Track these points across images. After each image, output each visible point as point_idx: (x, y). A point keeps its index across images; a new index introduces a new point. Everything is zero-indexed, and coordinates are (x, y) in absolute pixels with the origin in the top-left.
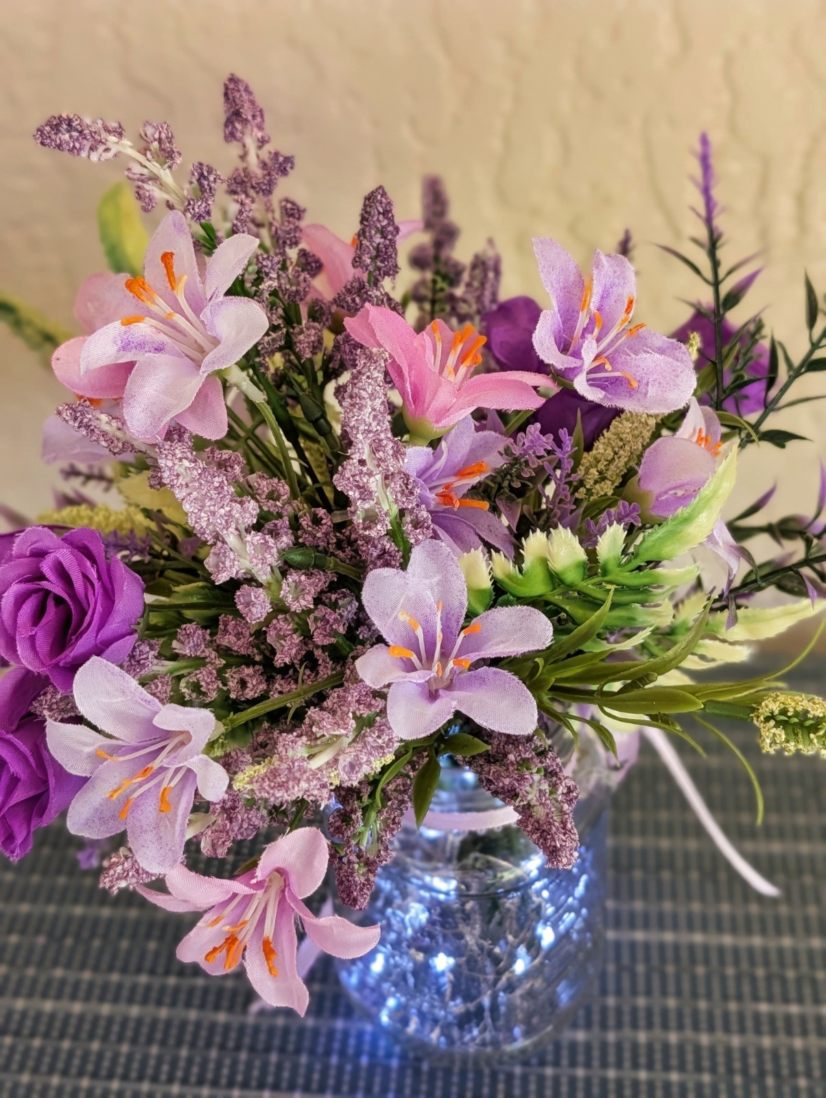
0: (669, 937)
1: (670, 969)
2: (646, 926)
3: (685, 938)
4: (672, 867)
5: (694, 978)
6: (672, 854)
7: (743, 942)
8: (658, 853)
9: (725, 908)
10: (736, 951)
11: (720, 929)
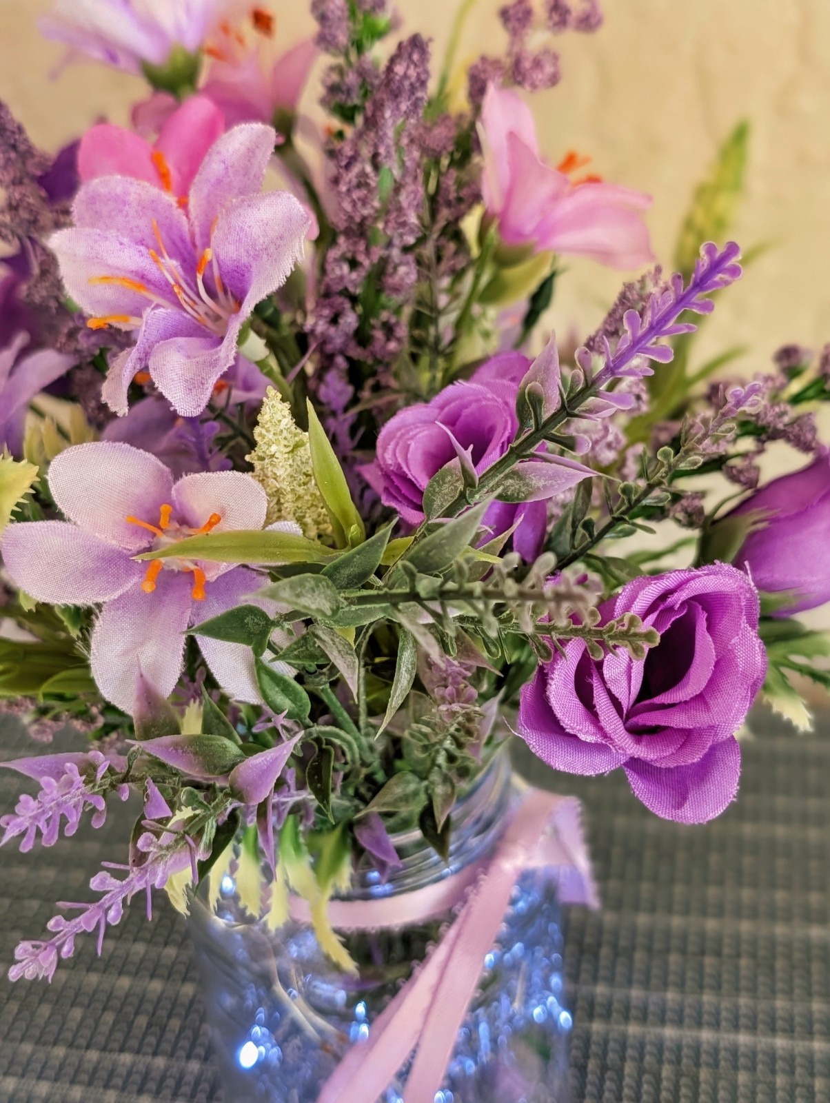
0: (706, 1035)
1: (704, 1074)
2: (679, 1022)
3: (727, 1038)
4: (718, 954)
5: (734, 1087)
6: (719, 940)
7: (800, 1046)
8: (702, 935)
9: (780, 1004)
10: (790, 1059)
11: (773, 1030)
